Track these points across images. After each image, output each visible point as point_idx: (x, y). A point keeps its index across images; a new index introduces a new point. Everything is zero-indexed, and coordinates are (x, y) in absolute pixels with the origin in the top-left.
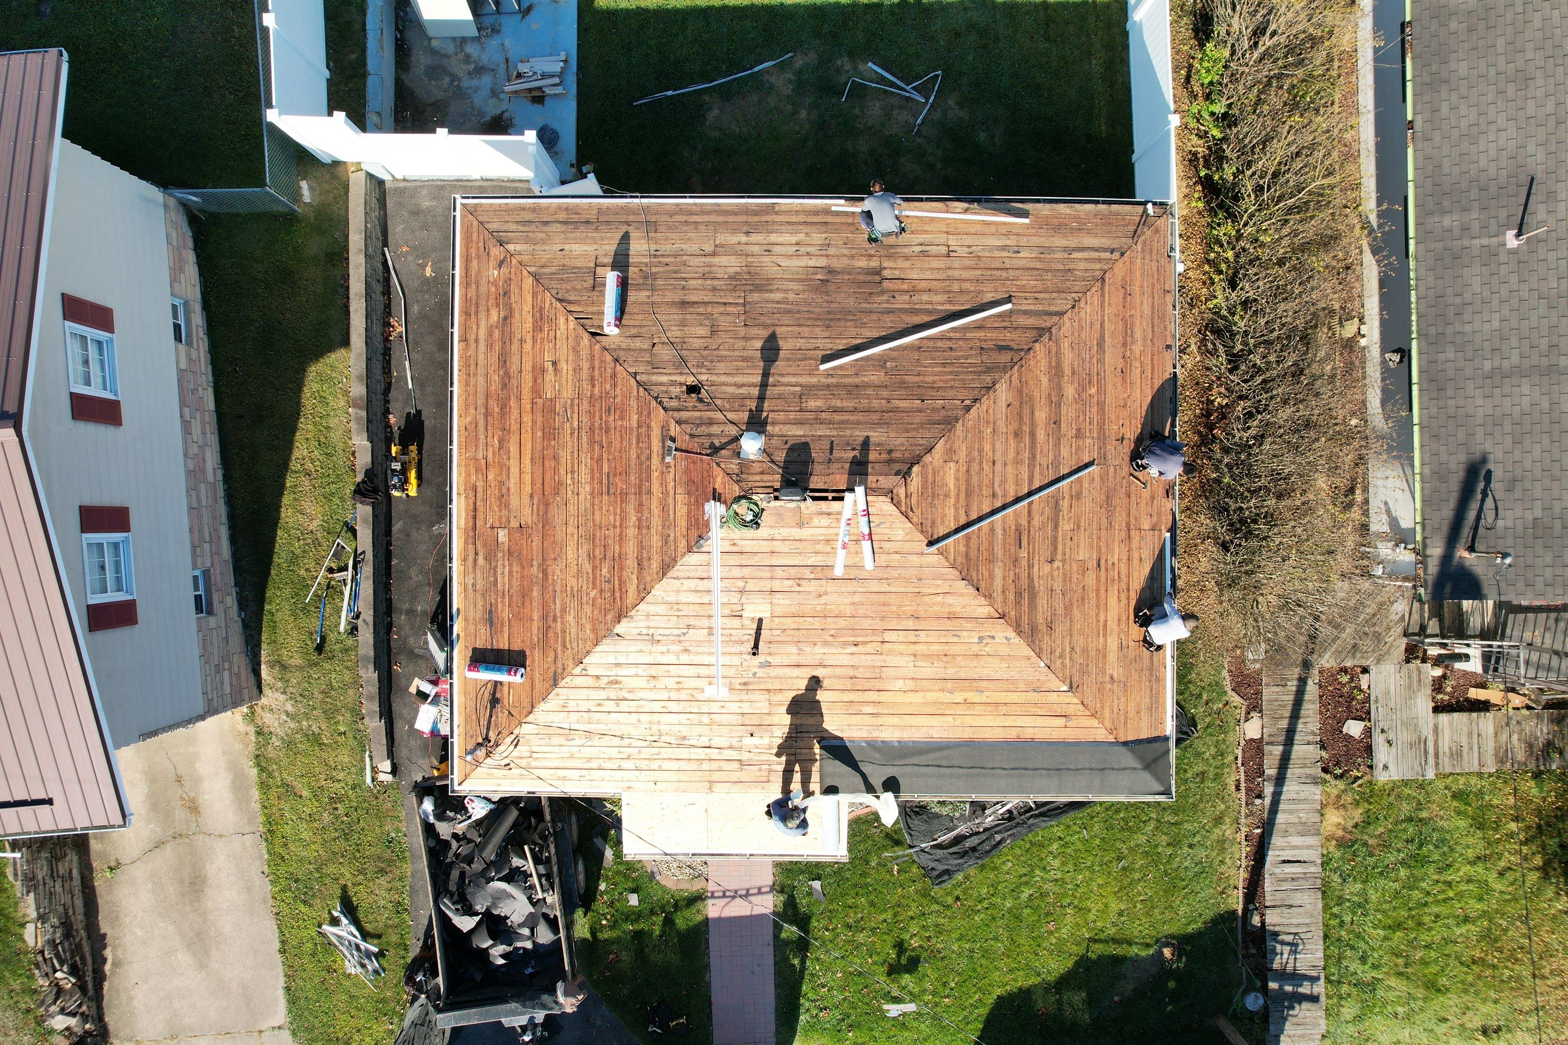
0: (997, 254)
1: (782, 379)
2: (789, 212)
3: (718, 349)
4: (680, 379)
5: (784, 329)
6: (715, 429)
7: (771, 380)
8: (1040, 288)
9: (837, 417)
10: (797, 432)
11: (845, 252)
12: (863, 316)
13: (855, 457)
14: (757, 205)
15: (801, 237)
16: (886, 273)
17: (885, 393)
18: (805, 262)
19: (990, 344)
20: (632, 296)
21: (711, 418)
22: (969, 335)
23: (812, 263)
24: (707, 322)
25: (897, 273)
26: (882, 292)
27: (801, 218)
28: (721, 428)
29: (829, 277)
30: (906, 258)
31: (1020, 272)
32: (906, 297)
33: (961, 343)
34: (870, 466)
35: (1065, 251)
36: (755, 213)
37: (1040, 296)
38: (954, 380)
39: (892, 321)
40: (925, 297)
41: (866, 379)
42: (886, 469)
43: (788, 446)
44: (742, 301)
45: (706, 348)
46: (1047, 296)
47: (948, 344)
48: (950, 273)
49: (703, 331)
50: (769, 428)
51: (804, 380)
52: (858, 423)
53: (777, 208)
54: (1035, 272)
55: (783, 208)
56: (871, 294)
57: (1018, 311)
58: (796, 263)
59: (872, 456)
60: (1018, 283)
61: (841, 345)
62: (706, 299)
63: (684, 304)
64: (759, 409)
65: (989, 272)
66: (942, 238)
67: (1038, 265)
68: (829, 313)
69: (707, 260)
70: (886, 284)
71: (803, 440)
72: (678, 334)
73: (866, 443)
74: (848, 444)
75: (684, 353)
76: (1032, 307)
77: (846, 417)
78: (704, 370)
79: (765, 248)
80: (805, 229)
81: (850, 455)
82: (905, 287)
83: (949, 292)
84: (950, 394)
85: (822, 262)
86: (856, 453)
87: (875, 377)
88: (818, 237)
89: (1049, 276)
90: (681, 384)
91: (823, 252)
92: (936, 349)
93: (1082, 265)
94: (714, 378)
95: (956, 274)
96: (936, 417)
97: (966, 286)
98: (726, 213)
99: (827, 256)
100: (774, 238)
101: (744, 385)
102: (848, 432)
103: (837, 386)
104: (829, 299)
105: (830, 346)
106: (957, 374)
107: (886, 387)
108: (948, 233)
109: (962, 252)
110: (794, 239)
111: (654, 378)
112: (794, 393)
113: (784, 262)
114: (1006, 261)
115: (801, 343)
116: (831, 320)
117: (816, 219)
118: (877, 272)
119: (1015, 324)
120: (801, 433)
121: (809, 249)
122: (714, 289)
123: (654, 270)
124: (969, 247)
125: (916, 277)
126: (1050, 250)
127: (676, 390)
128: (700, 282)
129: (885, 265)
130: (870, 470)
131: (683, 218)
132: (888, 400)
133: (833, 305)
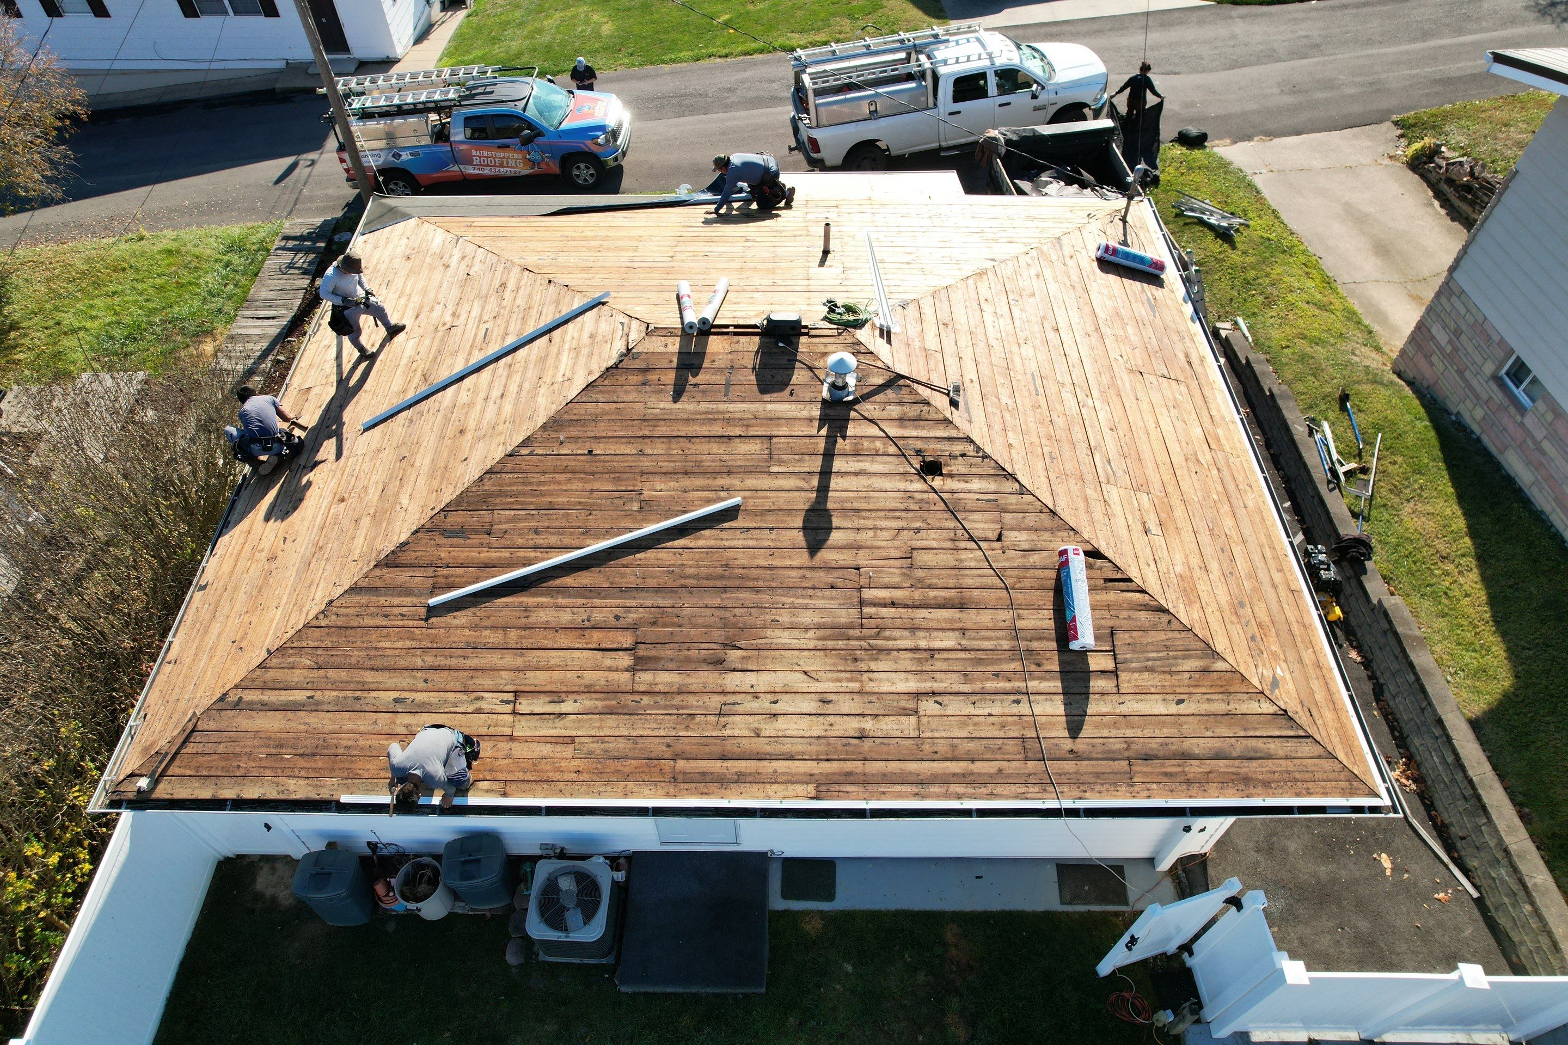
0: (433, 697)
1: (801, 484)
2: (792, 780)
3: (899, 530)
4: (951, 484)
5: (795, 563)
6: (895, 411)
7: (815, 482)
8: (374, 635)
9: (717, 430)
10: (777, 406)
11: (692, 700)
12: (670, 584)
13: (695, 375)
14: (847, 795)
15: (769, 729)
16: (625, 660)
17: (646, 464)
18: (760, 681)
19: (475, 539)
20: (1044, 620)
21: (902, 427)
22: (505, 554)
23: (751, 678)
24: (920, 573)
25: (608, 660)
26: (633, 628)
27: (767, 767)
28: (885, 415)
29: (720, 653)
30: (589, 690)
31: (403, 663)
32: (597, 616)
33: (520, 541)
34: (674, 365)
35: (318, 703)
36: (848, 777)
37: (379, 621)
38: (539, 483)
39: (623, 576)
40: (566, 617)
41: (672, 484)
42: (653, 362)
43: (789, 388)
44: (867, 610)
45: (918, 530)
46: (368, 621)
47: (541, 540)
48: (519, 662)
49: (922, 558)
50: (817, 413)
51: (765, 482)
52: (688, 421)
53: (811, 788)
54: (377, 663)
55: (800, 789)
56: (654, 624)
57: (420, 595)
58: (778, 680)
59: (671, 377)
60: (408, 644)
61: (707, 538)
62: (923, 613)
63: (962, 606)
64: (831, 440)
65: (453, 662)
66: (523, 728)
67: (369, 676)
68: (725, 589)
69: (928, 686)
70: (627, 640)
71: (767, 397)
72: (964, 555)
73: (678, 394)
74: (704, 392)
75: (952, 524)
76: (396, 601)
77: (704, 430)
78: (918, 496)
79: (830, 709)
80: (762, 745)
81: (702, 378)
82: (597, 636)
83: (525, 628)
84: (550, 463)
85: (733, 680)
86: (692, 380)
87: (659, 489)
88: (738, 727)
89: (357, 656)
90: (951, 476)
91: (730, 698)
92: (561, 530)
93: (297, 676)
94: (903, 485)
95: (509, 660)
96: (574, 431)
97: (494, 638)
98: (902, 779)
99: (724, 693)
100: (816, 728)
101: (856, 474)
102: (703, 407)
103: (715, 474)
104: (722, 613)
105: (724, 534)
106: (533, 493)
107: (643, 473)
108: (511, 738)
109: (491, 701)
110: (782, 725)
111: (992, 486)
112: (780, 463)
113: (798, 681)
114: (422, 685)
115: (767, 539)
116: (722, 577)
117: (742, 765)
118: (640, 664)
119: (430, 572)
120: (770, 407)
121: (754, 706)
122: (913, 629)
123: (1016, 666)
124: (479, 711)
125: (577, 654)
126: (341, 708)
127: (958, 467)
128: (937, 644)
129: (627, 675)
130: (675, 360)
131: (979, 767)
132: (641, 453)
133: (717, 602)
